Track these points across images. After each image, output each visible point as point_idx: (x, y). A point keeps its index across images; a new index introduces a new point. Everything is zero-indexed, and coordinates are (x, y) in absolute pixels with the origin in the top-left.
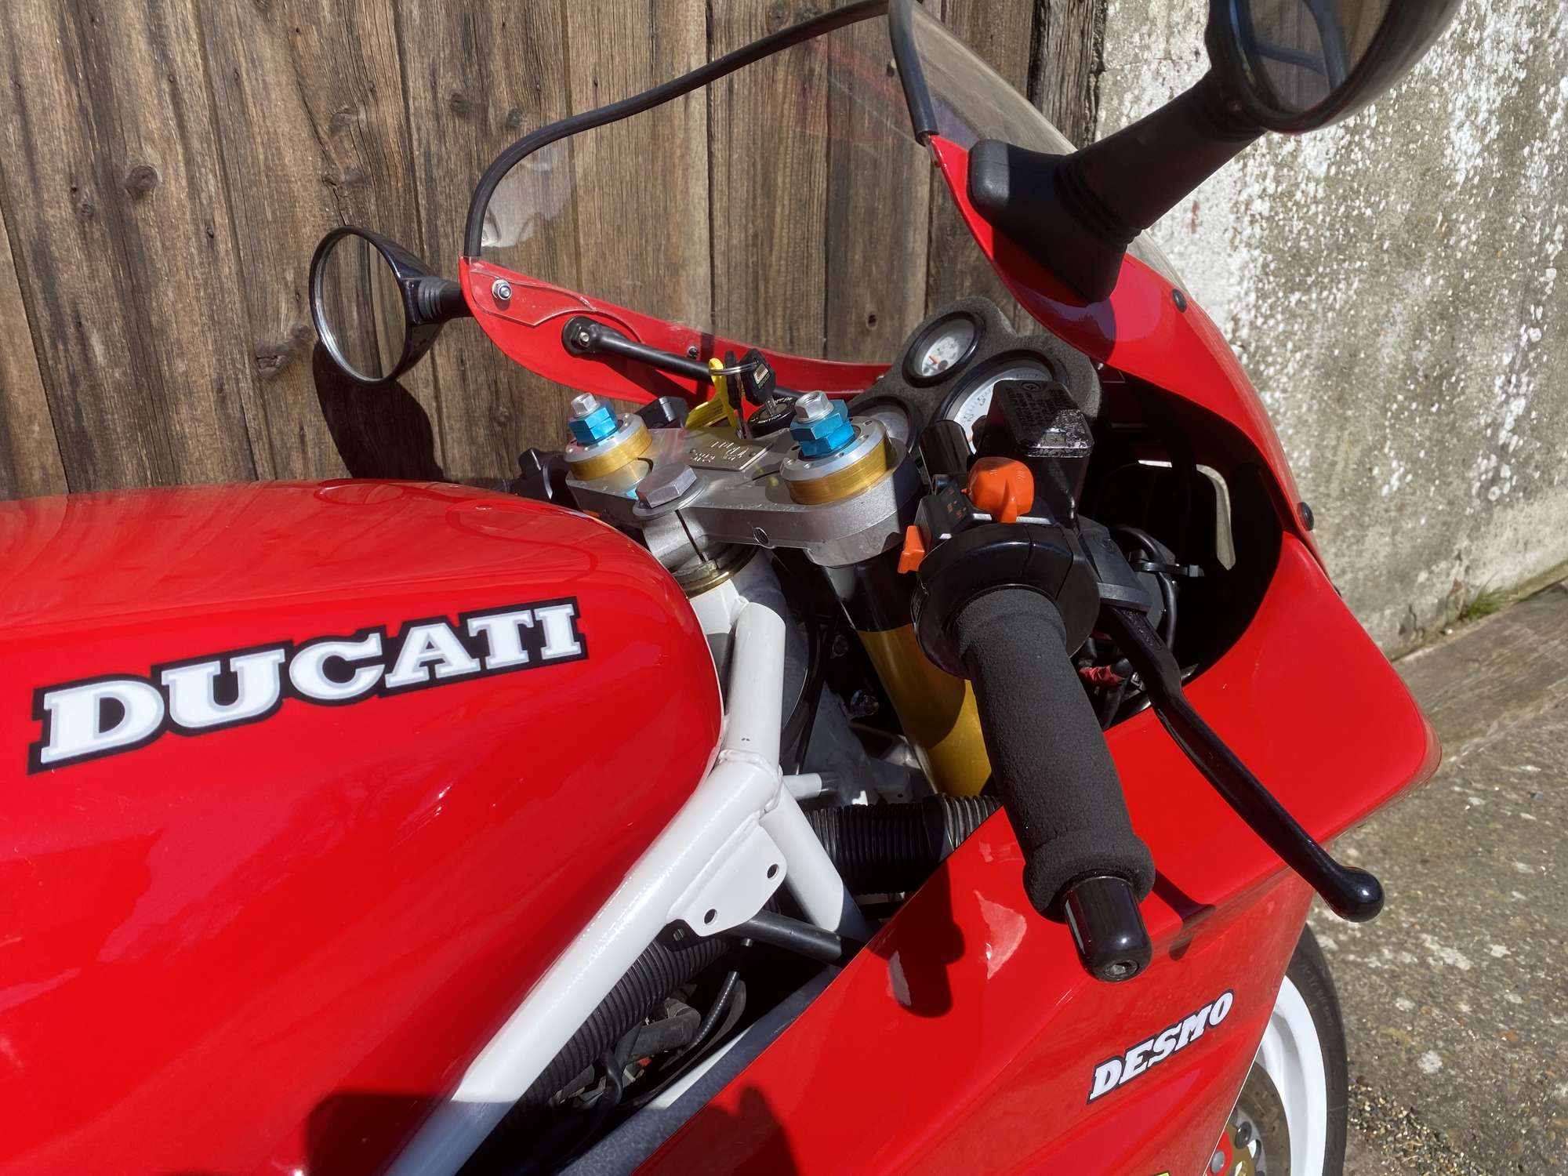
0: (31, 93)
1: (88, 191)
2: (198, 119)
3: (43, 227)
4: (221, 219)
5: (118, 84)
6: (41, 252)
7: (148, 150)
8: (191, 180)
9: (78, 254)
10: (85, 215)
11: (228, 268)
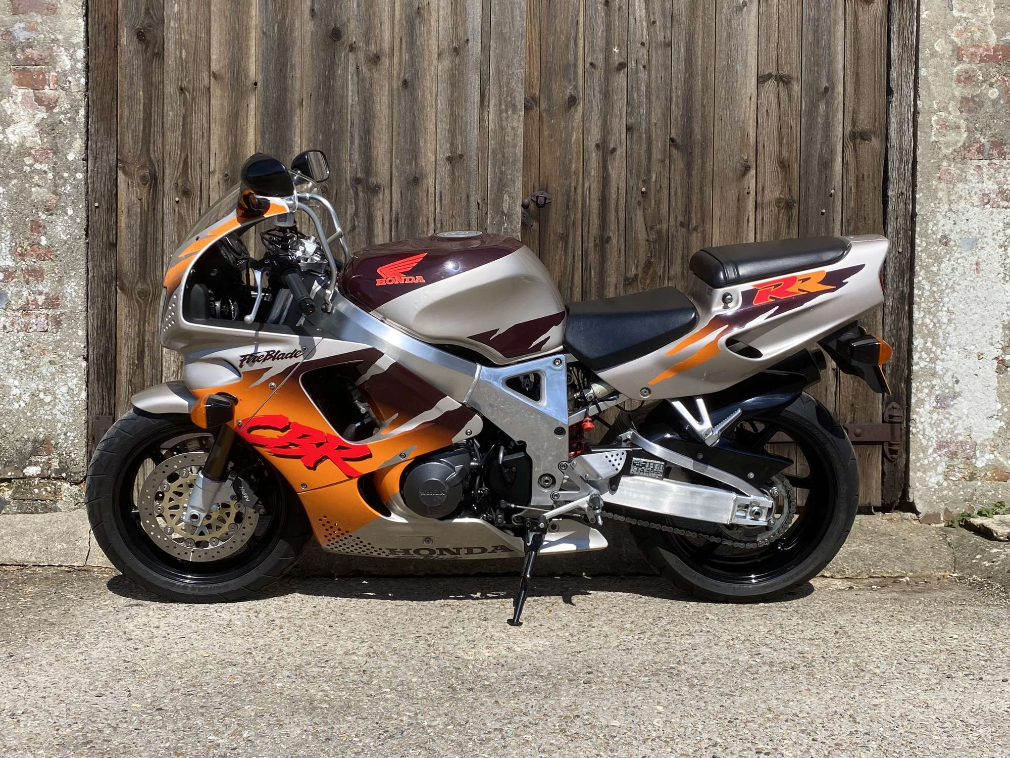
0: (591, 221)
1: (597, 241)
2: (622, 227)
3: (588, 247)
4: (623, 247)
5: (608, 220)
6: (586, 252)
7: (611, 233)
8: (618, 239)
9: (593, 254)
10: (596, 245)
11: (622, 259)
